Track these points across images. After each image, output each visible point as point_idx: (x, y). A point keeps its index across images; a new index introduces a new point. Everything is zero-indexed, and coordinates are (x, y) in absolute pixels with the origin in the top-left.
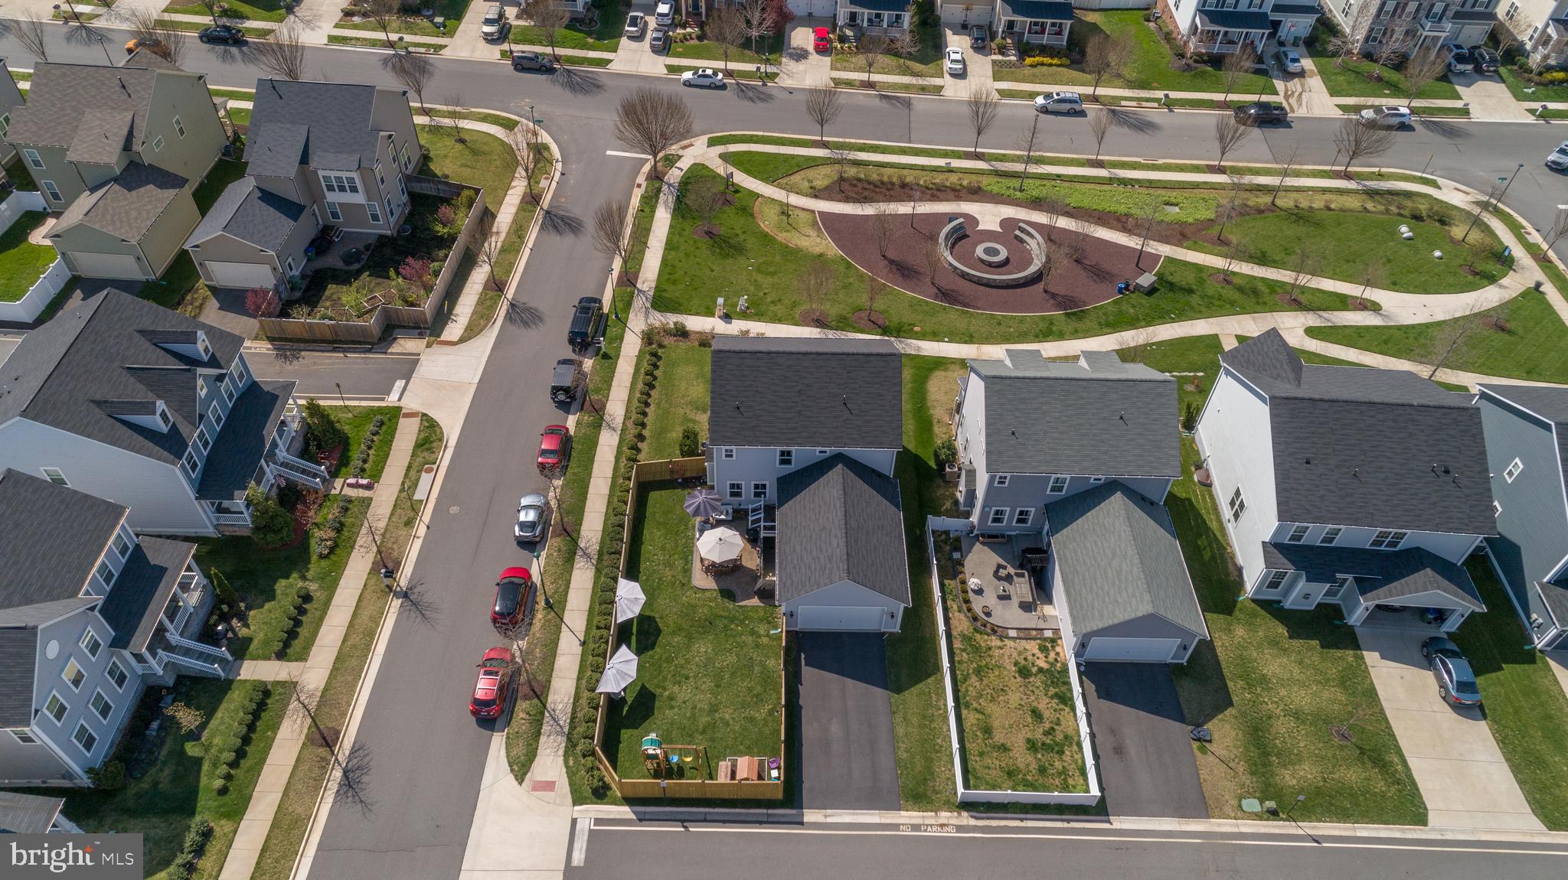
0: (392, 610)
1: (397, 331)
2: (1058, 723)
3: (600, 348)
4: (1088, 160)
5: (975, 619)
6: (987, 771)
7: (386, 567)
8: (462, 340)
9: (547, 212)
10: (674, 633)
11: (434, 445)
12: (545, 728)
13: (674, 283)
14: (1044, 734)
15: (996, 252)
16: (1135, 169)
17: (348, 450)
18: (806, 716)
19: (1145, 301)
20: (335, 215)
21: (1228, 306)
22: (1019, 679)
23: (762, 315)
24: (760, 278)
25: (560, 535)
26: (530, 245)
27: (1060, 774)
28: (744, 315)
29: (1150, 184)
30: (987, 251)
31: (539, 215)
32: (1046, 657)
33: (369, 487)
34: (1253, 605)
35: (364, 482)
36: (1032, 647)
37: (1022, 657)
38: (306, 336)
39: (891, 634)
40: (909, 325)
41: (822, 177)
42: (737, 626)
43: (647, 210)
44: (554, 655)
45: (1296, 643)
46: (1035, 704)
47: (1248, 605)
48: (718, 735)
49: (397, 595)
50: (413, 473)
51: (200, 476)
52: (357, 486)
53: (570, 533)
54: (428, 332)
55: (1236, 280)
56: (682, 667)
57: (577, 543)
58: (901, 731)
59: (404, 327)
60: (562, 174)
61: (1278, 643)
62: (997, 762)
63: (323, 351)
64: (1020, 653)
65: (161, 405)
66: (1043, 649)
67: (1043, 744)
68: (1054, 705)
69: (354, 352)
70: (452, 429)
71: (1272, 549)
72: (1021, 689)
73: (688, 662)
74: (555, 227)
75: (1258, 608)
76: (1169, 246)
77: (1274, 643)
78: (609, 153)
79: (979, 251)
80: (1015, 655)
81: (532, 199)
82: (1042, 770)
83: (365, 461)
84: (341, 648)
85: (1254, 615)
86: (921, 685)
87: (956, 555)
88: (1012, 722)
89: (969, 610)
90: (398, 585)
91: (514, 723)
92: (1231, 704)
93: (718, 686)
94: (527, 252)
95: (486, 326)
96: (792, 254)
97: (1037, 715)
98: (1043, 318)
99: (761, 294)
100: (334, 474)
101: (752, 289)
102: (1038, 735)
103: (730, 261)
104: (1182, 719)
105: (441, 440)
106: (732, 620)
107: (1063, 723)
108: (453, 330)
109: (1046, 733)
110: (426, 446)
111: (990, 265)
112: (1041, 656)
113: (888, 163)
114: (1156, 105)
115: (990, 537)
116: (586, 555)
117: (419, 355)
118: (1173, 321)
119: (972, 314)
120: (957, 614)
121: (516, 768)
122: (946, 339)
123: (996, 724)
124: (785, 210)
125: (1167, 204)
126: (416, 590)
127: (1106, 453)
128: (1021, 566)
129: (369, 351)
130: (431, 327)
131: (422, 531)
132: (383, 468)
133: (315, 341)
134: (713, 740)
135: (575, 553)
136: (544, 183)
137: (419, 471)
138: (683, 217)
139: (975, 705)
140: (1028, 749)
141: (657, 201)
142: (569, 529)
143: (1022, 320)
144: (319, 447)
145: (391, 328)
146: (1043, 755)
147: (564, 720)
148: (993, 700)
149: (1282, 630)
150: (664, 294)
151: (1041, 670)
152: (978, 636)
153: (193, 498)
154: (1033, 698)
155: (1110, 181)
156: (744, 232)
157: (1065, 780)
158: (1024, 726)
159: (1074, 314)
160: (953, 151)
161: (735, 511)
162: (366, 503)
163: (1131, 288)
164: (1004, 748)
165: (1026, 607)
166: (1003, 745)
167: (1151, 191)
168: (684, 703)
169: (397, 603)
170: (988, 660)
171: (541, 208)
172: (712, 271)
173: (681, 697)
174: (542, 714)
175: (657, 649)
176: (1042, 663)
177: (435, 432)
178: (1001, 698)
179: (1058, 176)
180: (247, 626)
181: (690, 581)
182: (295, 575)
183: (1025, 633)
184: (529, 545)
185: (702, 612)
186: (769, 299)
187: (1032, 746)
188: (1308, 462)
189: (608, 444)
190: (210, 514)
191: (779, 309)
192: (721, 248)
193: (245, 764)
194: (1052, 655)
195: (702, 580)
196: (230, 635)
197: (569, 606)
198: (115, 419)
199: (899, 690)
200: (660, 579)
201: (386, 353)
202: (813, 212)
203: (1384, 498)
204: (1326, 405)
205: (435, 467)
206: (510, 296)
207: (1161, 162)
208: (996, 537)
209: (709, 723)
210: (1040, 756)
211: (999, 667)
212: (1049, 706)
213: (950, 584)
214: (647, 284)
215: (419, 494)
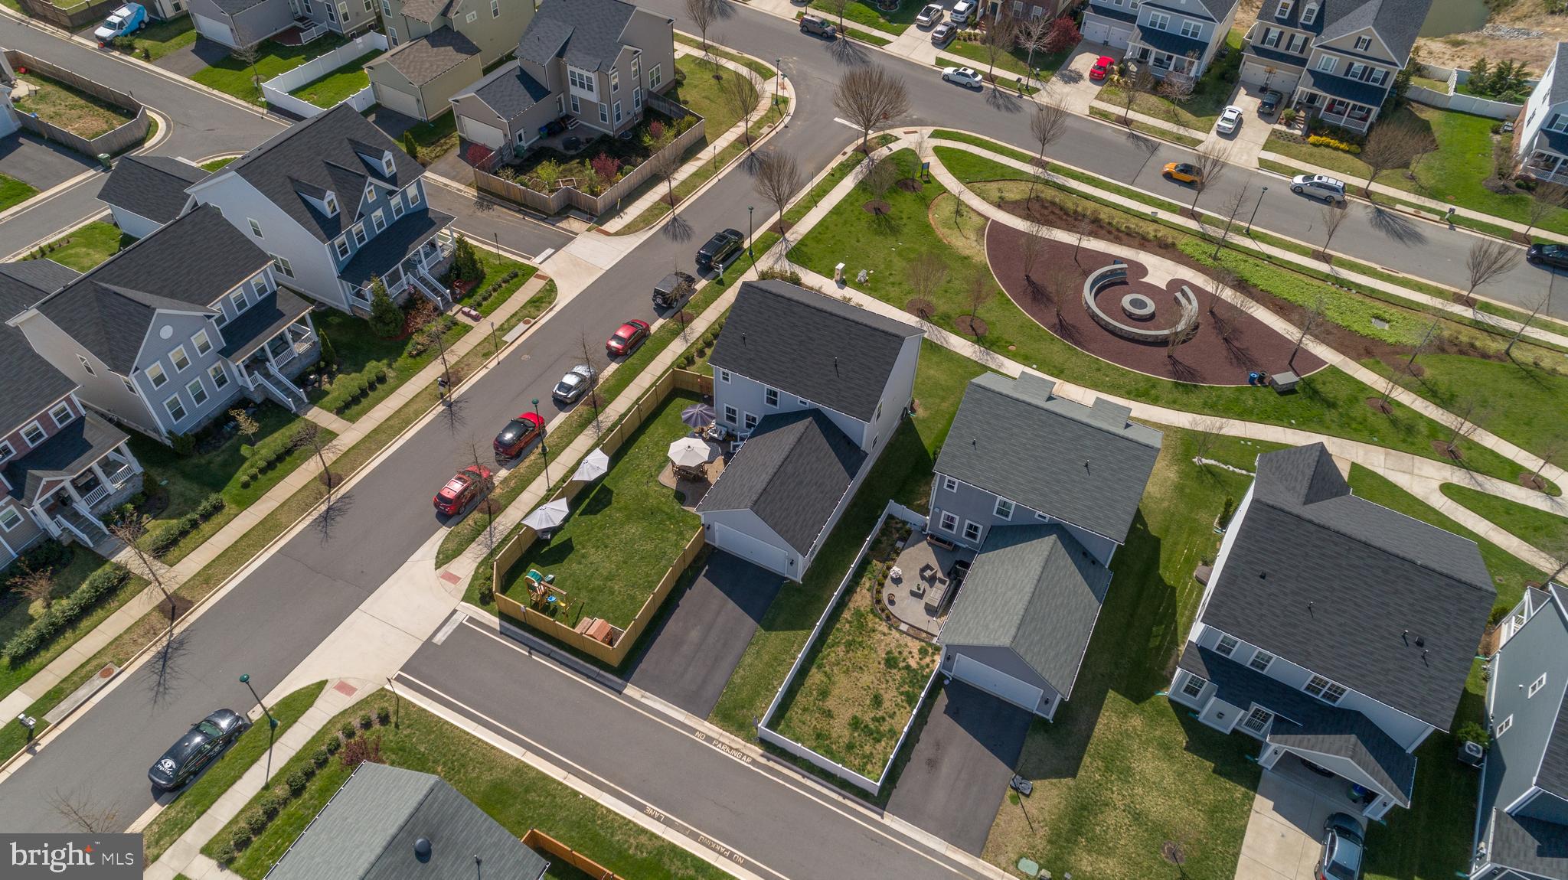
0: (434, 412)
1: (573, 211)
2: (892, 716)
3: (719, 275)
4: (1314, 251)
5: (879, 601)
6: (800, 724)
7: (449, 381)
8: (617, 234)
9: (753, 154)
10: (619, 510)
11: (543, 305)
12: (481, 538)
13: (819, 241)
14: (872, 719)
15: (1143, 305)
16: (1364, 273)
17: (478, 287)
18: (679, 613)
19: (1273, 398)
20: (575, 108)
21: (1366, 433)
22: (882, 666)
23: (876, 291)
24: (896, 260)
25: (588, 405)
26: (720, 177)
27: (864, 757)
28: (860, 287)
29: (1372, 294)
30: (1134, 303)
31: (744, 154)
32: (920, 659)
33: (476, 319)
34: (1168, 705)
35: (473, 313)
36: (915, 646)
37: (898, 650)
38: (504, 193)
39: (792, 582)
40: (1006, 342)
41: (1015, 192)
42: (672, 524)
43: (837, 175)
44: (523, 489)
45: (1189, 756)
46: (882, 692)
47: (1162, 702)
48: (600, 598)
49: (444, 403)
50: (514, 320)
51: (347, 262)
52: (467, 314)
53: (597, 407)
54: (595, 219)
55: (1397, 413)
56: (608, 537)
57: (597, 416)
58: (748, 660)
59: (580, 210)
60: (786, 127)
61: (1169, 749)
62: (815, 723)
63: (510, 209)
64: (899, 646)
65: (330, 195)
66: (923, 652)
67: (866, 726)
68: (899, 701)
69: (532, 217)
70: (563, 299)
71: (1196, 652)
72: (878, 675)
73: (615, 535)
74: (751, 168)
75: (1171, 710)
76: (1342, 357)
77: (1165, 747)
78: (836, 119)
79: (1126, 301)
80: (893, 645)
81: (747, 140)
82: (850, 747)
83: (485, 299)
84: (381, 424)
85: (1162, 713)
86: (791, 633)
87: (899, 544)
88: (851, 697)
89: (879, 592)
90: (450, 396)
91: (461, 525)
92: (1074, 775)
93: (625, 562)
94: (716, 180)
95: (642, 228)
96: (940, 248)
97: (877, 701)
98: (1148, 379)
99: (887, 274)
100: (457, 300)
101: (882, 266)
102: (867, 718)
103: (880, 238)
104: (1012, 765)
105: (550, 303)
106: (670, 517)
107: (897, 718)
108: (614, 225)
109: (875, 719)
110: (537, 304)
111: (1130, 316)
112: (917, 656)
113: (1094, 197)
114: (1437, 218)
115: (938, 539)
116: (598, 427)
117: (577, 234)
118: (1291, 426)
119: (1077, 353)
120: (865, 591)
121: (441, 556)
122: (1035, 366)
123: (836, 692)
124: (960, 209)
125: (1377, 317)
126: (459, 405)
127: (1057, 493)
128: (949, 575)
129: (543, 220)
130: (597, 217)
131: (494, 363)
132: (496, 309)
133: (509, 200)
134: (593, 600)
135: (590, 423)
136: (765, 130)
137: (519, 320)
138: (864, 190)
139: (827, 669)
140: (849, 724)
141: (851, 170)
142: (598, 403)
143: (1123, 374)
144: (458, 276)
145: (569, 207)
146: (859, 735)
147: (497, 538)
148: (847, 672)
149: (1182, 739)
150: (804, 249)
151: (908, 667)
152: (871, 616)
153: (336, 276)
154: (884, 686)
155: (1325, 278)
156: (910, 218)
157: (865, 764)
158: (859, 705)
159: (1183, 385)
160: (1170, 204)
161: (728, 433)
162: (467, 329)
163: (1266, 381)
164: (829, 714)
165: (931, 611)
166: (829, 711)
167: (1368, 300)
168: (591, 563)
169: (441, 408)
170: (865, 639)
171: (750, 150)
172: (858, 241)
173: (592, 558)
174: (485, 528)
175: (599, 516)
176: (913, 663)
177: (550, 295)
178: (855, 674)
179: (1269, 257)
180: (331, 383)
181: (658, 476)
182: (385, 361)
183: (915, 632)
184: (561, 404)
185: (652, 502)
186: (892, 279)
187: (855, 724)
188: (1263, 577)
189: (676, 348)
190: (348, 293)
191: (894, 292)
192: (879, 225)
193: (271, 474)
194: (928, 660)
195: (668, 479)
196: (316, 385)
197: (558, 459)
198: (299, 195)
199: (769, 628)
200: (638, 465)
201: (554, 225)
202: (987, 219)
203: (1332, 643)
204: (1313, 528)
205: (533, 321)
206: (677, 212)
207: (1401, 275)
208: (944, 542)
209: (599, 586)
210: (856, 734)
211: (872, 649)
212: (894, 699)
213: (877, 565)
214: (794, 236)
215: (508, 338)
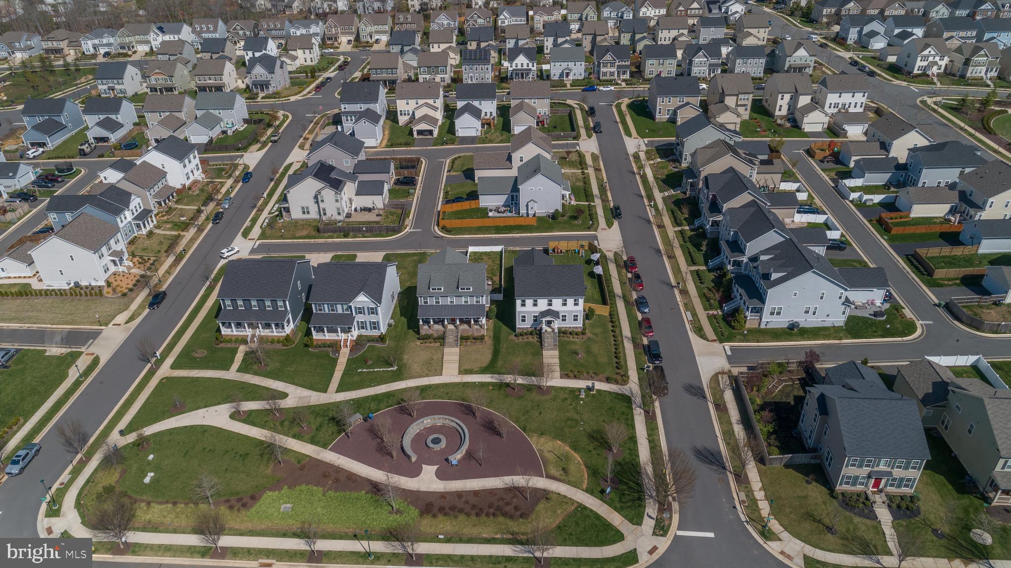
5: (491, 279)
6: (495, 255)
7: (684, 292)
8: (716, 375)
11: (695, 329)
12: (613, 260)
13: (623, 413)
14: (478, 260)
15: (433, 441)
17: (726, 323)
24: (576, 416)
26: (719, 439)
28: (580, 390)
30: (439, 442)
31: (729, 465)
33: (708, 313)
43: (659, 472)
50: (696, 319)
53: (627, 302)
60: (735, 508)
70: (693, 336)
74: (712, 455)
76: (319, 458)
78: (712, 535)
79: (443, 443)
81: (741, 479)
88: (486, 262)
90: (677, 289)
94: (718, 434)
95: (710, 384)
96: (559, 435)
99: (573, 404)
101: (579, 408)
103: (595, 428)
105: (695, 332)
117: (731, 367)
118: (353, 400)
121: (618, 254)
123: (491, 262)
124: (565, 476)
130: (736, 380)
131: (680, 303)
132: (709, 320)
135: (623, 297)
137: (694, 320)
138: (633, 465)
139: (496, 264)
141: (655, 481)
147: (609, 261)
148: (490, 265)
150: (626, 404)
152: (491, 276)
156: (590, 451)
158: (483, 261)
162: (705, 309)
164: (490, 258)
168: (577, 262)
169: (674, 285)
171: (731, 473)
172: (604, 421)
186: (569, 401)
189: (626, 331)
191: (562, 395)
202: (547, 476)
206: (709, 403)
213: (498, 286)
214: (639, 412)
215: (689, 313)
